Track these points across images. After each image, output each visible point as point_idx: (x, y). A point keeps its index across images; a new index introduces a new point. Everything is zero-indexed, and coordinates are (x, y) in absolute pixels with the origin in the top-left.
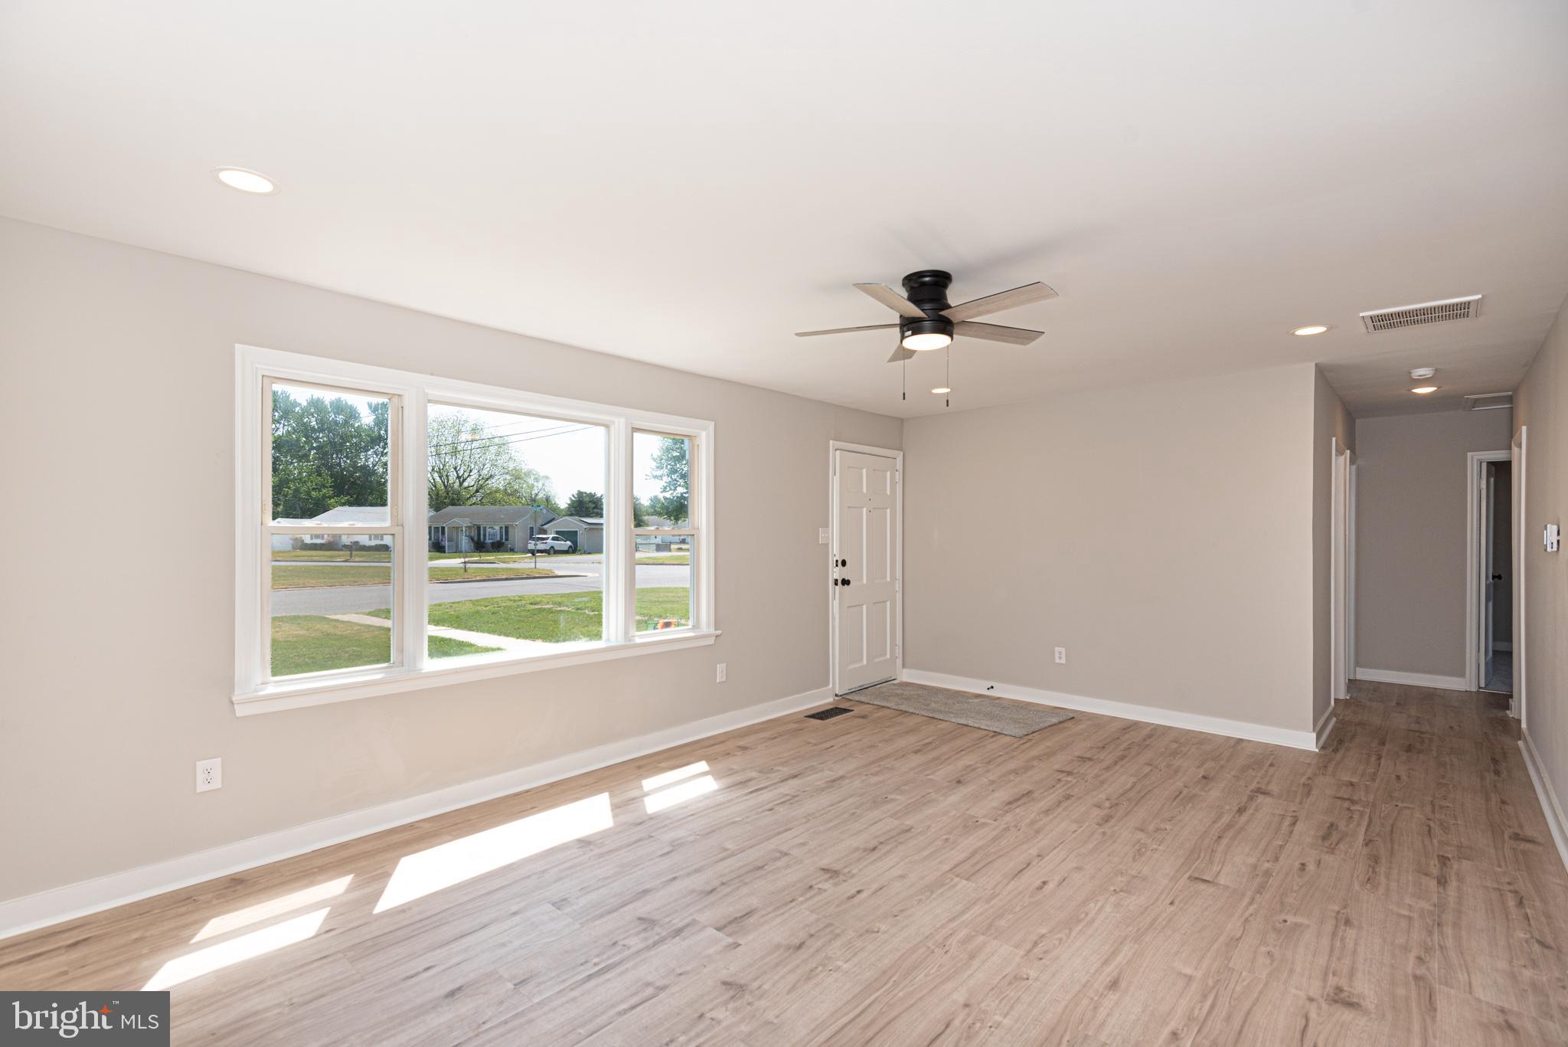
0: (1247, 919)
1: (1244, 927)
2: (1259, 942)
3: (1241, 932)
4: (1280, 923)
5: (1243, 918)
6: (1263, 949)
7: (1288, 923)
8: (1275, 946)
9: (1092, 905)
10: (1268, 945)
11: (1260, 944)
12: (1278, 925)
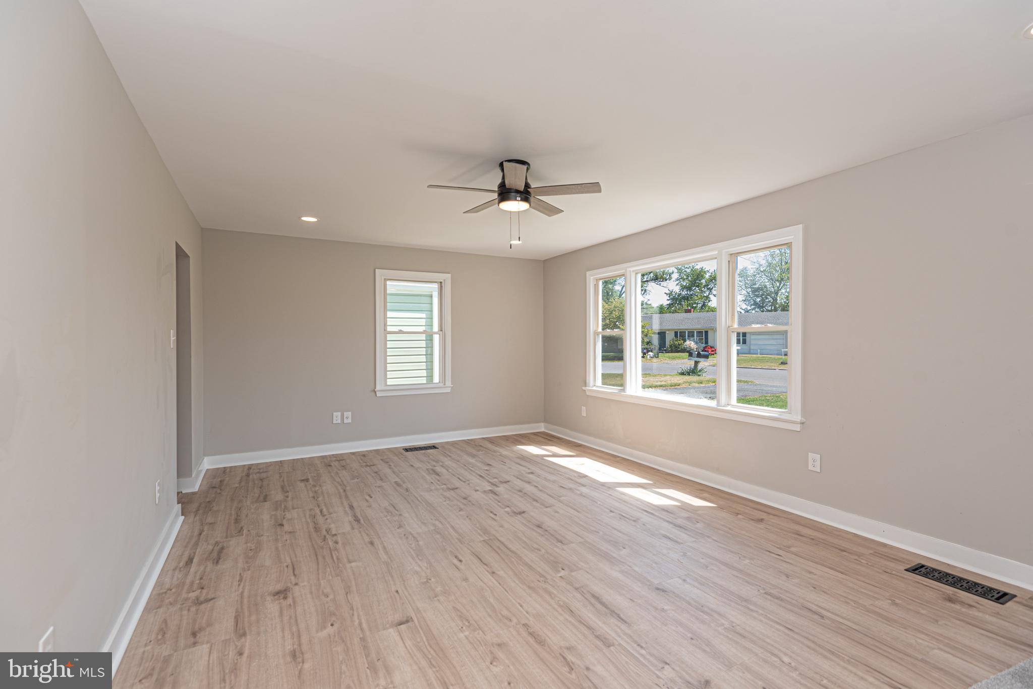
0: (353, 610)
1: (350, 604)
2: (336, 599)
3: (349, 599)
4: (334, 621)
5: (355, 608)
6: (331, 597)
7: (329, 625)
8: (327, 603)
9: (426, 565)
10: (331, 600)
11: (335, 598)
12: (334, 619)
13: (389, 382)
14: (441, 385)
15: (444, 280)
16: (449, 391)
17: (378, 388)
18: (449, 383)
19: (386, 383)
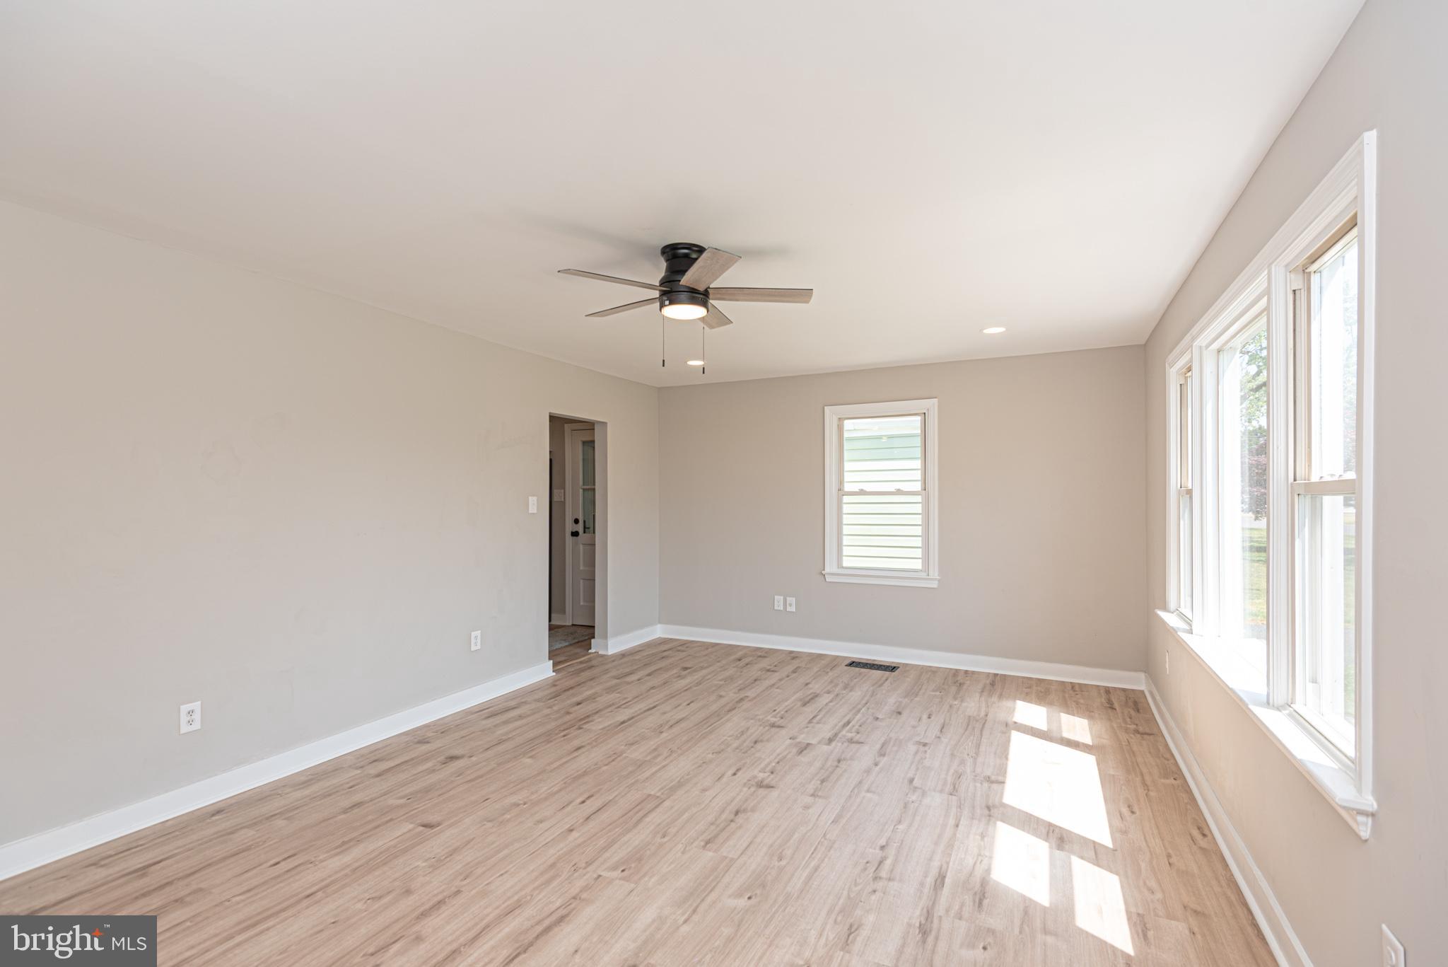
13: (847, 562)
14: (923, 575)
15: (928, 410)
16: (935, 586)
17: (827, 570)
18: (934, 573)
19: (842, 563)
